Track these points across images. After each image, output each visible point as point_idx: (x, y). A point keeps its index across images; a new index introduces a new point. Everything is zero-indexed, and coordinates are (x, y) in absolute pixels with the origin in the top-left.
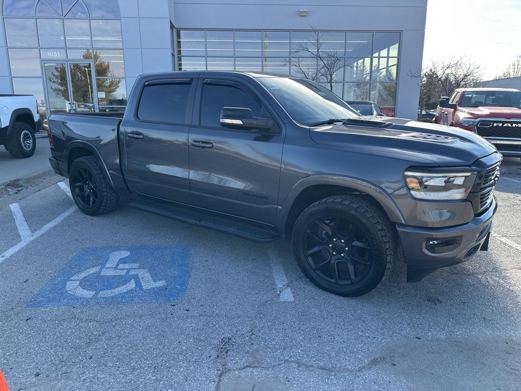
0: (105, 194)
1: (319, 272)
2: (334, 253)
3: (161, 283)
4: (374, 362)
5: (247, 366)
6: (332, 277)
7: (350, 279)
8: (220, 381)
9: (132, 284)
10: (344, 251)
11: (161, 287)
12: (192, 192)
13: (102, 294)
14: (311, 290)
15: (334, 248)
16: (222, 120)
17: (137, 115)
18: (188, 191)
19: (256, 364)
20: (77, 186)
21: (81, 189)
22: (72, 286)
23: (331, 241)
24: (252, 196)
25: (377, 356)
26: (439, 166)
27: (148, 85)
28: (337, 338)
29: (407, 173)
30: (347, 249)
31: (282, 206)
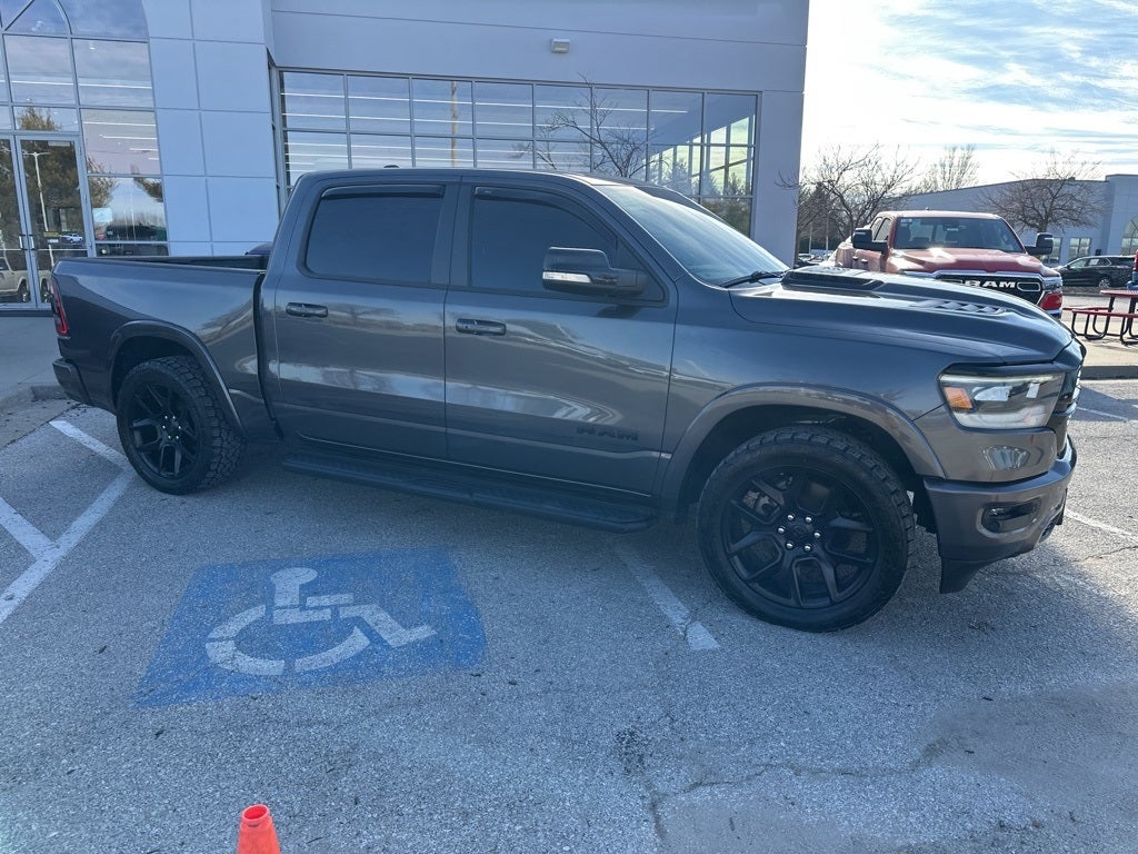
0: (217, 443)
1: (756, 585)
2: (790, 545)
3: (423, 632)
4: (931, 752)
5: (697, 785)
6: (787, 596)
7: (828, 594)
8: (657, 819)
9: (359, 640)
10: (811, 539)
11: (428, 638)
12: (451, 431)
13: (300, 664)
14: (742, 623)
15: (788, 536)
16: (548, 276)
17: (303, 264)
18: (443, 429)
19: (712, 779)
20: (136, 429)
21: (149, 434)
22: (220, 651)
23: (782, 520)
24: (601, 434)
25: (932, 739)
26: (1005, 364)
27: (329, 197)
28: (841, 713)
29: (946, 378)
30: (817, 534)
31: (673, 454)
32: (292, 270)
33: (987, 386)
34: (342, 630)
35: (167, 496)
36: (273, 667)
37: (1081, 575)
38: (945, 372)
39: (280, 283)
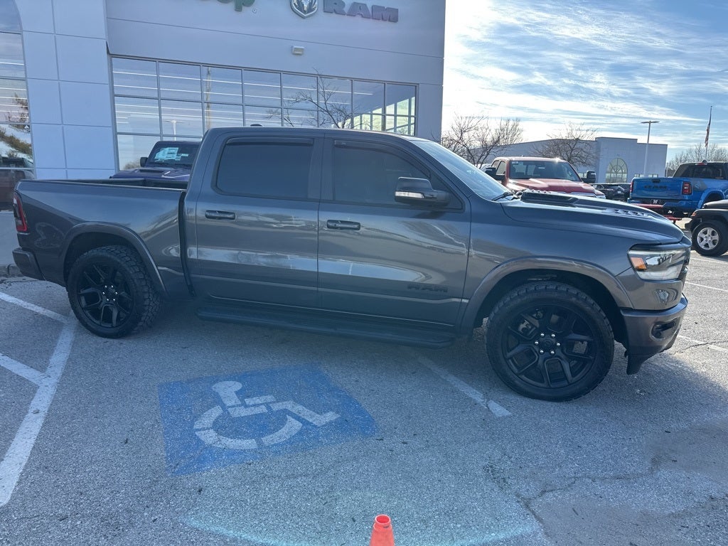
0: (147, 302)
1: (523, 377)
2: (542, 351)
3: (330, 416)
4: (656, 462)
5: (544, 492)
6: (542, 381)
7: (566, 378)
8: (533, 513)
9: (293, 426)
10: (554, 347)
11: (336, 419)
12: (320, 289)
13: (267, 440)
15: (540, 346)
16: (398, 194)
17: (215, 185)
18: (315, 289)
19: (549, 488)
20: (83, 295)
21: (92, 299)
22: (209, 437)
23: (538, 337)
24: (423, 289)
25: (652, 456)
26: (661, 244)
27: (230, 144)
28: (598, 445)
29: (631, 252)
30: (559, 344)
31: (470, 299)
32: (208, 189)
33: (652, 256)
34: (280, 419)
35: (108, 340)
36: (249, 444)
37: (677, 362)
38: (631, 249)
39: (198, 198)
